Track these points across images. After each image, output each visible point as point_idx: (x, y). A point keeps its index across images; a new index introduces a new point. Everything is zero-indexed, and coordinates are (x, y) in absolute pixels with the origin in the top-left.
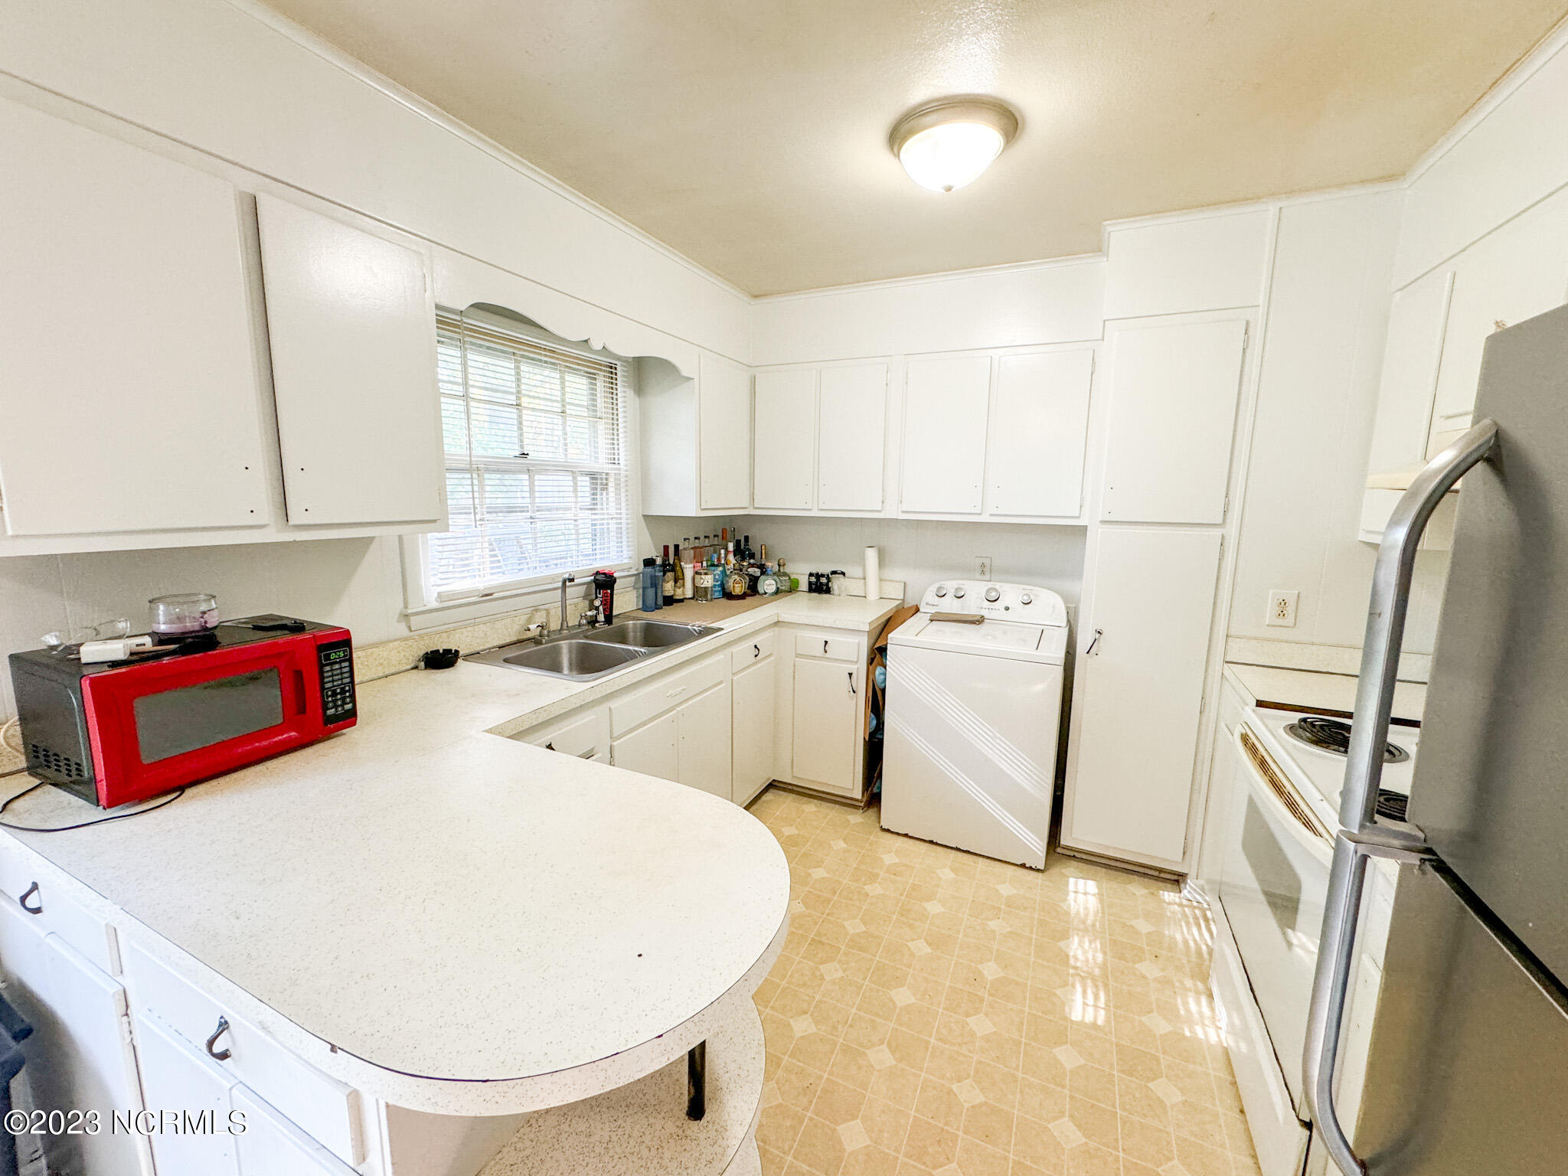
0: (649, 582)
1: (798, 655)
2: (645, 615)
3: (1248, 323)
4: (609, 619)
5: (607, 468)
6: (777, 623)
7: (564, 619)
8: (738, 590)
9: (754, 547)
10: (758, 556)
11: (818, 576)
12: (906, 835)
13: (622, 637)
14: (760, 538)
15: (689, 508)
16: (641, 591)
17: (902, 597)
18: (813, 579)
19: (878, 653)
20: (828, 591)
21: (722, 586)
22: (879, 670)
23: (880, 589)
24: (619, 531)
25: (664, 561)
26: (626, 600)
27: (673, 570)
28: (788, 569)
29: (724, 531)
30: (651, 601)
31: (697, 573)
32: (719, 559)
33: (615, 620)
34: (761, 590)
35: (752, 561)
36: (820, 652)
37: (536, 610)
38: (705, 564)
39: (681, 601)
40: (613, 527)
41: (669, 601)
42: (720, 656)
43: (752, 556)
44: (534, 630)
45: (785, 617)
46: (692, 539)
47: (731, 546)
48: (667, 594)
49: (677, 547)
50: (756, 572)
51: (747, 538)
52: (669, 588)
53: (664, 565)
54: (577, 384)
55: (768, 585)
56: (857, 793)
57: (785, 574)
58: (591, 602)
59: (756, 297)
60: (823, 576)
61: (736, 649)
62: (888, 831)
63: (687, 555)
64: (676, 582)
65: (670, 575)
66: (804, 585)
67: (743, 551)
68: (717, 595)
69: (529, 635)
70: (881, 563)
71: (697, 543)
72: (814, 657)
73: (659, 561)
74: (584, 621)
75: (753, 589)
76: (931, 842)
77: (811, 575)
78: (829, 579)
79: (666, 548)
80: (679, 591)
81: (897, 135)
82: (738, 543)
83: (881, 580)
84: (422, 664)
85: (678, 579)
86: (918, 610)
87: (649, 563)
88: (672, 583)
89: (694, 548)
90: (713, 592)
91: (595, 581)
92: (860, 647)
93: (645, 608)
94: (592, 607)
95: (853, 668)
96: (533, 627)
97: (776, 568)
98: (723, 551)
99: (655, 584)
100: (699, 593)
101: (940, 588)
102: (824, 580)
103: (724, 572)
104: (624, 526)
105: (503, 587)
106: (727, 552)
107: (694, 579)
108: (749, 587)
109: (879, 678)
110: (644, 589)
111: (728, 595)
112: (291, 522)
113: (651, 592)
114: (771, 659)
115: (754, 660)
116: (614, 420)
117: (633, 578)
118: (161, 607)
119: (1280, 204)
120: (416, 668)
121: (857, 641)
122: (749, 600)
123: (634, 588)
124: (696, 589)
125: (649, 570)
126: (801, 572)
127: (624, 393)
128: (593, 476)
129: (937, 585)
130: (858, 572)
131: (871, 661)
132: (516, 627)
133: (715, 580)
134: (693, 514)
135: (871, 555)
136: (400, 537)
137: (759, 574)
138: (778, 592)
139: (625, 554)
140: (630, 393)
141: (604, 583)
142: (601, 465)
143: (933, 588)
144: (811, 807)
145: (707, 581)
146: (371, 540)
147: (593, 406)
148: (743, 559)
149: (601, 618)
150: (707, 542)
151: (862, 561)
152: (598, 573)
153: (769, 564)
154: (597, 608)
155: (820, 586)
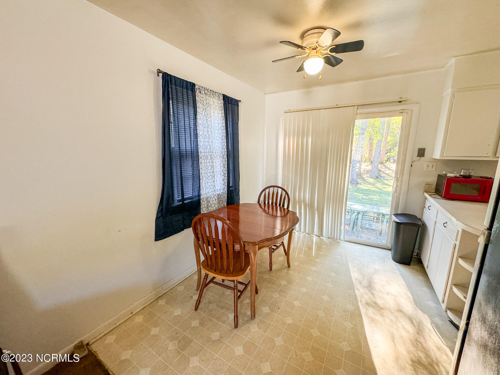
118: (463, 171)
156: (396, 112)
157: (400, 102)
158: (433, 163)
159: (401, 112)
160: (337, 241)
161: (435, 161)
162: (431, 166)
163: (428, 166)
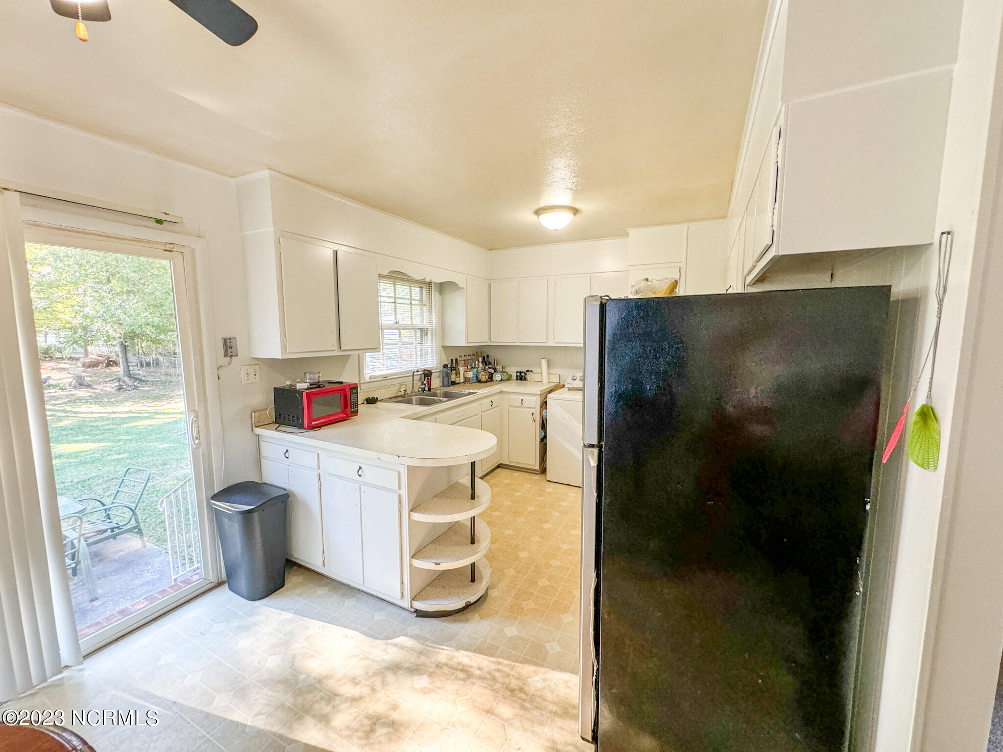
0: (445, 375)
1: (510, 406)
2: (443, 388)
3: (680, 268)
4: (429, 389)
5: (428, 326)
6: (501, 392)
7: (413, 388)
8: (484, 378)
9: (491, 360)
10: (493, 364)
11: (521, 373)
12: (557, 483)
13: (435, 395)
14: (493, 355)
15: (462, 343)
16: (442, 379)
17: (558, 381)
18: (518, 374)
19: (544, 404)
20: (525, 379)
21: (477, 377)
22: (544, 411)
23: (549, 378)
24: (432, 352)
25: (451, 365)
26: (436, 383)
27: (455, 370)
28: (507, 370)
29: (477, 353)
30: (446, 383)
31: (465, 371)
32: (475, 365)
33: (431, 391)
34: (494, 380)
35: (490, 366)
36: (520, 404)
37: (401, 385)
38: (469, 367)
39: (458, 384)
40: (430, 351)
41: (454, 383)
42: (476, 404)
43: (490, 364)
44: (402, 393)
45: (505, 389)
46: (463, 356)
47: (480, 359)
48: (452, 380)
49: (456, 360)
50: (492, 371)
51: (488, 356)
52: (453, 377)
53: (451, 367)
54: (416, 290)
55: (497, 377)
56: (537, 468)
57: (506, 372)
58: (422, 382)
59: (490, 250)
60: (522, 372)
61: (483, 401)
62: (550, 481)
63: (461, 363)
64: (456, 375)
65: (454, 372)
66: (514, 378)
67: (486, 362)
68: (474, 381)
69: (400, 394)
70: (549, 366)
71: (465, 358)
72: (517, 407)
73: (449, 366)
74: (420, 390)
75: (491, 379)
76: (568, 485)
77: (517, 372)
78: (525, 374)
79: (452, 360)
80: (458, 379)
81: (537, 212)
82: (484, 358)
83: (549, 374)
84: (366, 402)
85: (457, 374)
86: (564, 386)
87: (445, 366)
88: (455, 375)
89: (464, 360)
90: (473, 380)
91: (424, 373)
92: (538, 401)
93: (443, 386)
94: (423, 384)
95: (533, 411)
96: (402, 390)
97: (501, 370)
98: (477, 362)
99: (448, 375)
100: (467, 380)
101: (574, 376)
102: (523, 374)
103: (477, 371)
104: (434, 351)
105: (391, 375)
106: (479, 362)
107: (464, 374)
108: (489, 378)
109: (544, 414)
110: (443, 378)
111: (479, 381)
112: (342, 349)
113: (446, 379)
114: (499, 408)
115: (490, 407)
116: (431, 306)
117: (438, 373)
118: (308, 375)
119: (687, 225)
120: (363, 403)
121: (535, 399)
122: (488, 384)
123: (438, 377)
124: (465, 378)
125: (445, 369)
126: (513, 371)
127: (435, 295)
128: (422, 330)
129: (572, 375)
130: (539, 370)
131: (541, 407)
132: (395, 391)
133: (474, 375)
134: (464, 345)
135: (544, 363)
136: (359, 355)
137: (493, 372)
138: (501, 380)
139: (435, 362)
140: (437, 294)
141: (428, 374)
142: (425, 324)
143: (571, 377)
144: (517, 474)
145: (470, 375)
146: (350, 355)
147: (421, 300)
148: (486, 365)
149: (427, 389)
150: (469, 358)
151: (540, 366)
152: (425, 370)
153: (498, 367)
154: (425, 385)
155: (521, 377)
156: (156, 246)
157: (159, 222)
158: (253, 367)
159: (169, 250)
160: (48, 687)
161: (257, 363)
162: (251, 373)
163: (247, 374)
